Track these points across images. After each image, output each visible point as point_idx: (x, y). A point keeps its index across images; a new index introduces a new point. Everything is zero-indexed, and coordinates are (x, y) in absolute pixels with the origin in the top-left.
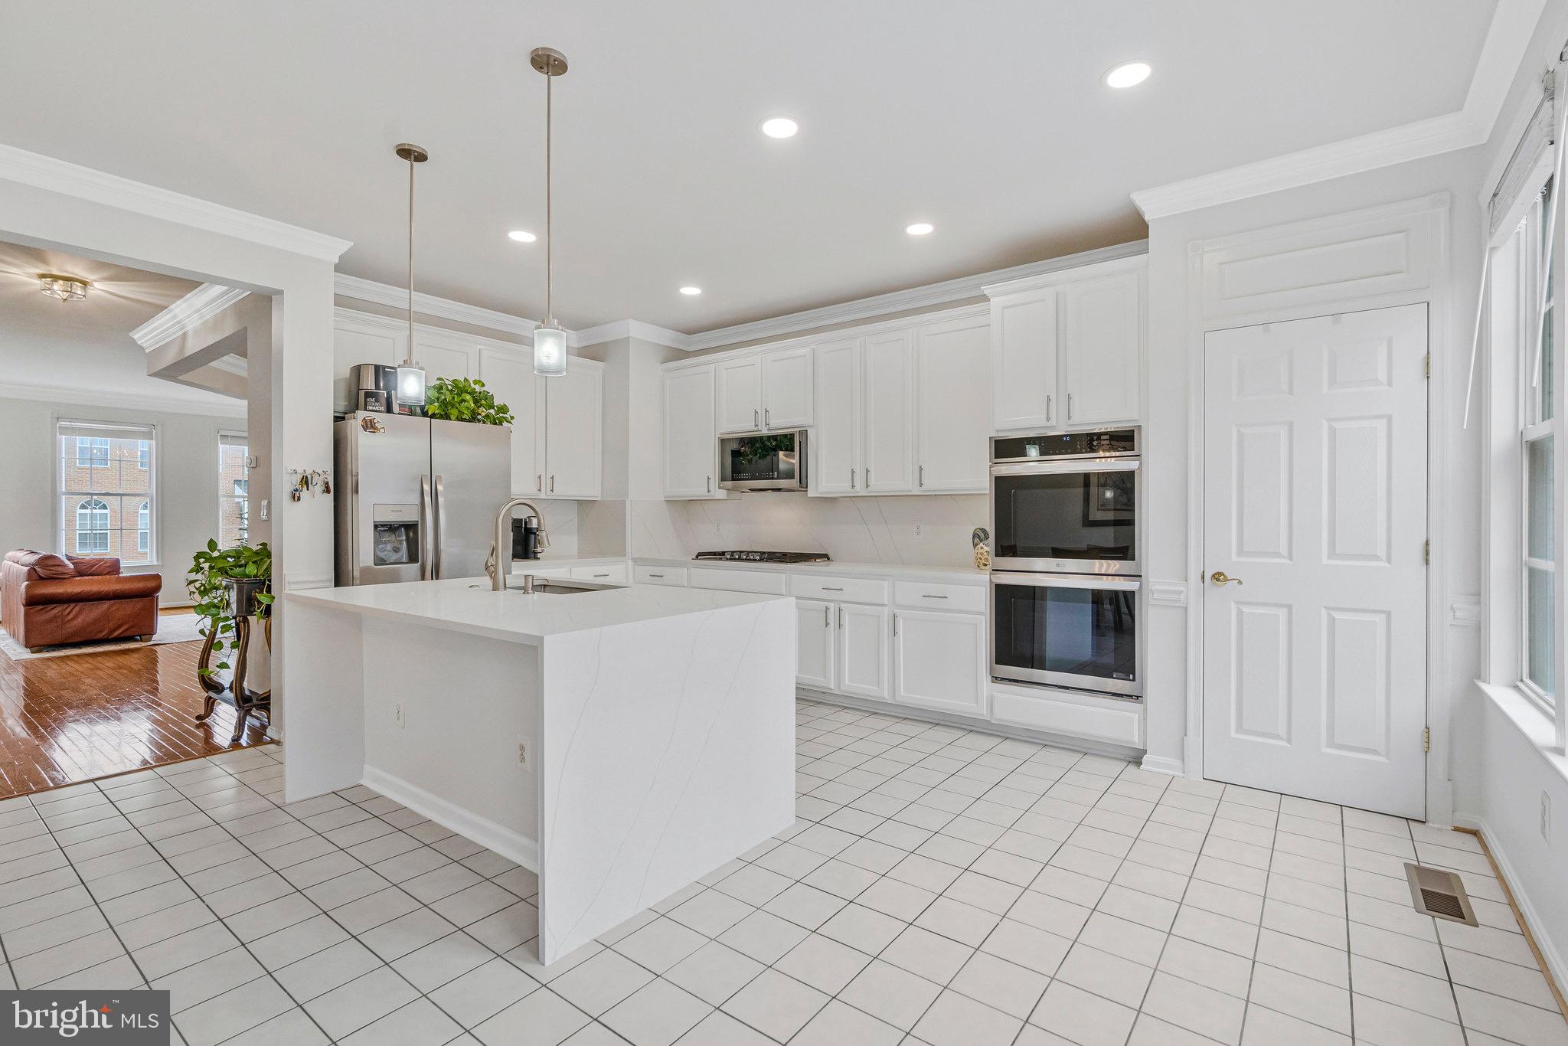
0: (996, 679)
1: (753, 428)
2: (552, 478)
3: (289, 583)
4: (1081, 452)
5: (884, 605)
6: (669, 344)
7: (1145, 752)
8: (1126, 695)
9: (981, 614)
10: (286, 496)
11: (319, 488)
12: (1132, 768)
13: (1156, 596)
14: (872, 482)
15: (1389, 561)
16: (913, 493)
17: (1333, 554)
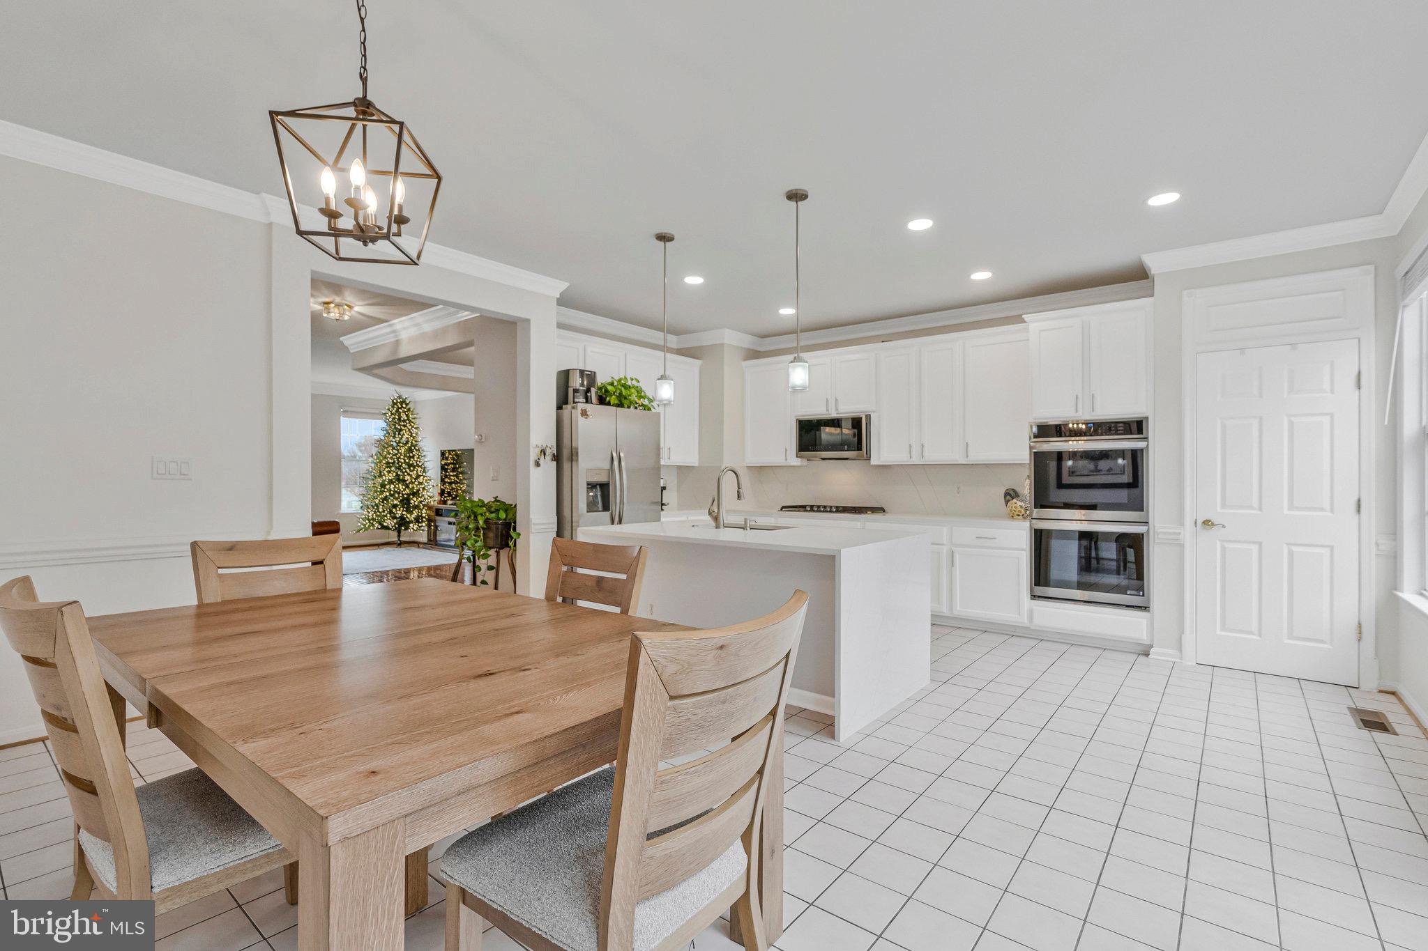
0: (1034, 597)
1: (825, 412)
2: (670, 449)
3: (534, 524)
4: (1102, 435)
5: (943, 544)
6: (752, 347)
7: (1152, 646)
8: (1136, 606)
9: (1023, 550)
10: (532, 463)
11: (549, 458)
12: (1142, 658)
13: (1160, 536)
14: (926, 454)
15: (1332, 511)
16: (960, 463)
17: (1291, 506)
